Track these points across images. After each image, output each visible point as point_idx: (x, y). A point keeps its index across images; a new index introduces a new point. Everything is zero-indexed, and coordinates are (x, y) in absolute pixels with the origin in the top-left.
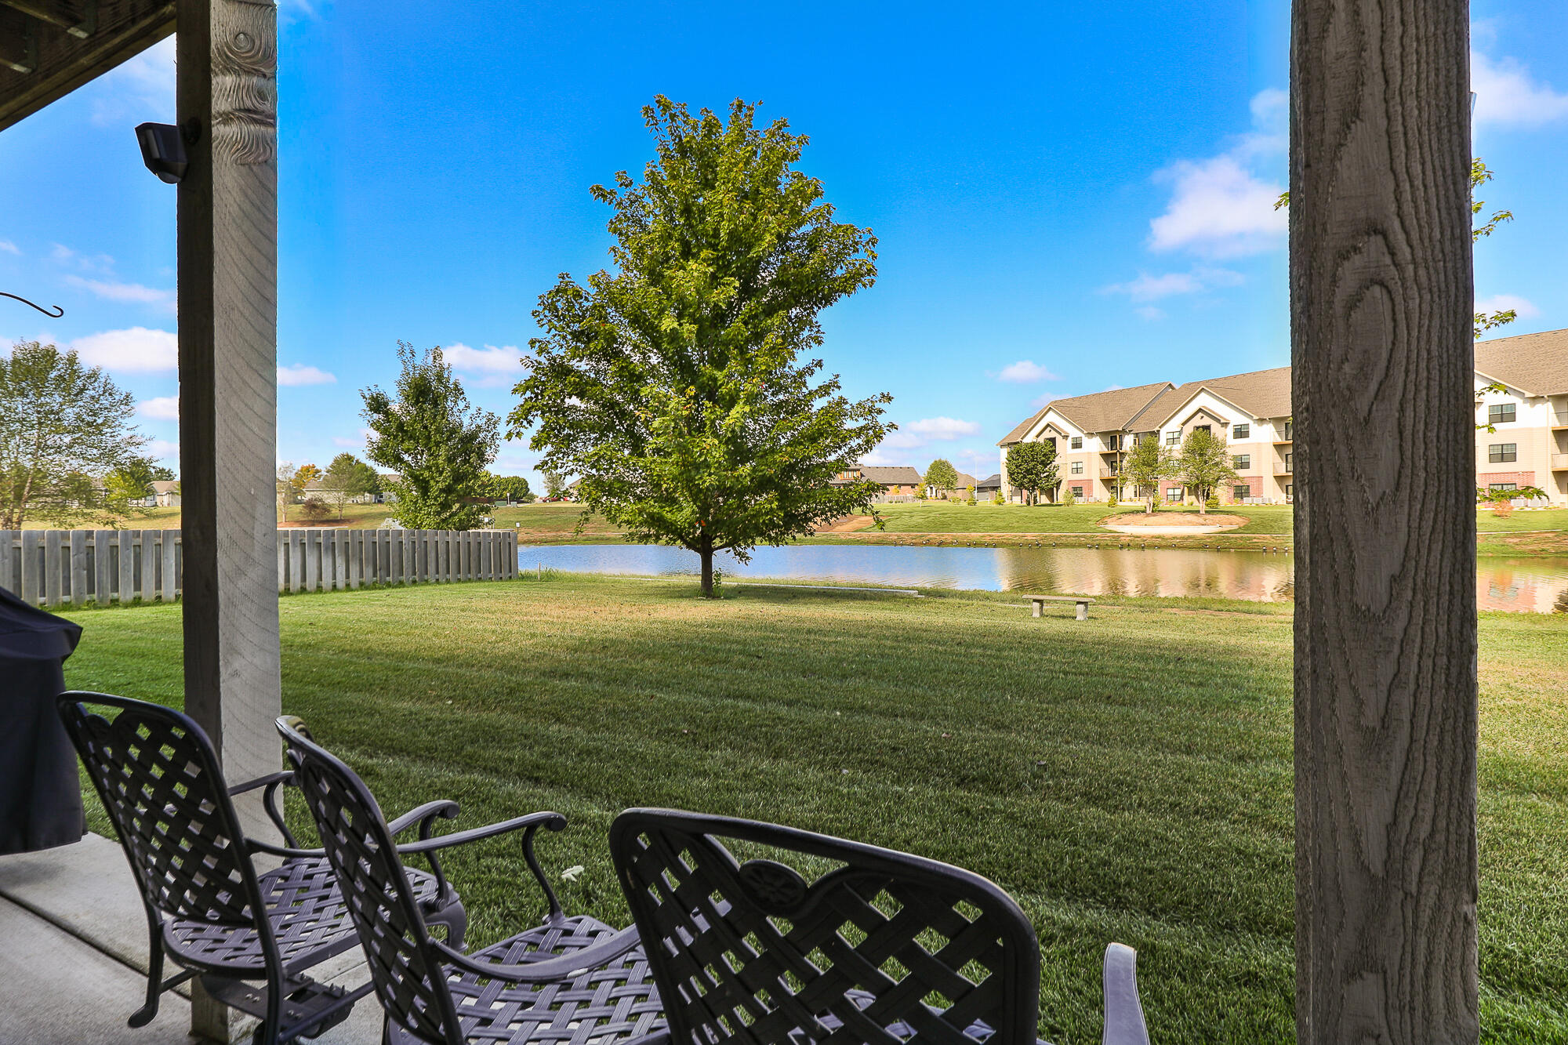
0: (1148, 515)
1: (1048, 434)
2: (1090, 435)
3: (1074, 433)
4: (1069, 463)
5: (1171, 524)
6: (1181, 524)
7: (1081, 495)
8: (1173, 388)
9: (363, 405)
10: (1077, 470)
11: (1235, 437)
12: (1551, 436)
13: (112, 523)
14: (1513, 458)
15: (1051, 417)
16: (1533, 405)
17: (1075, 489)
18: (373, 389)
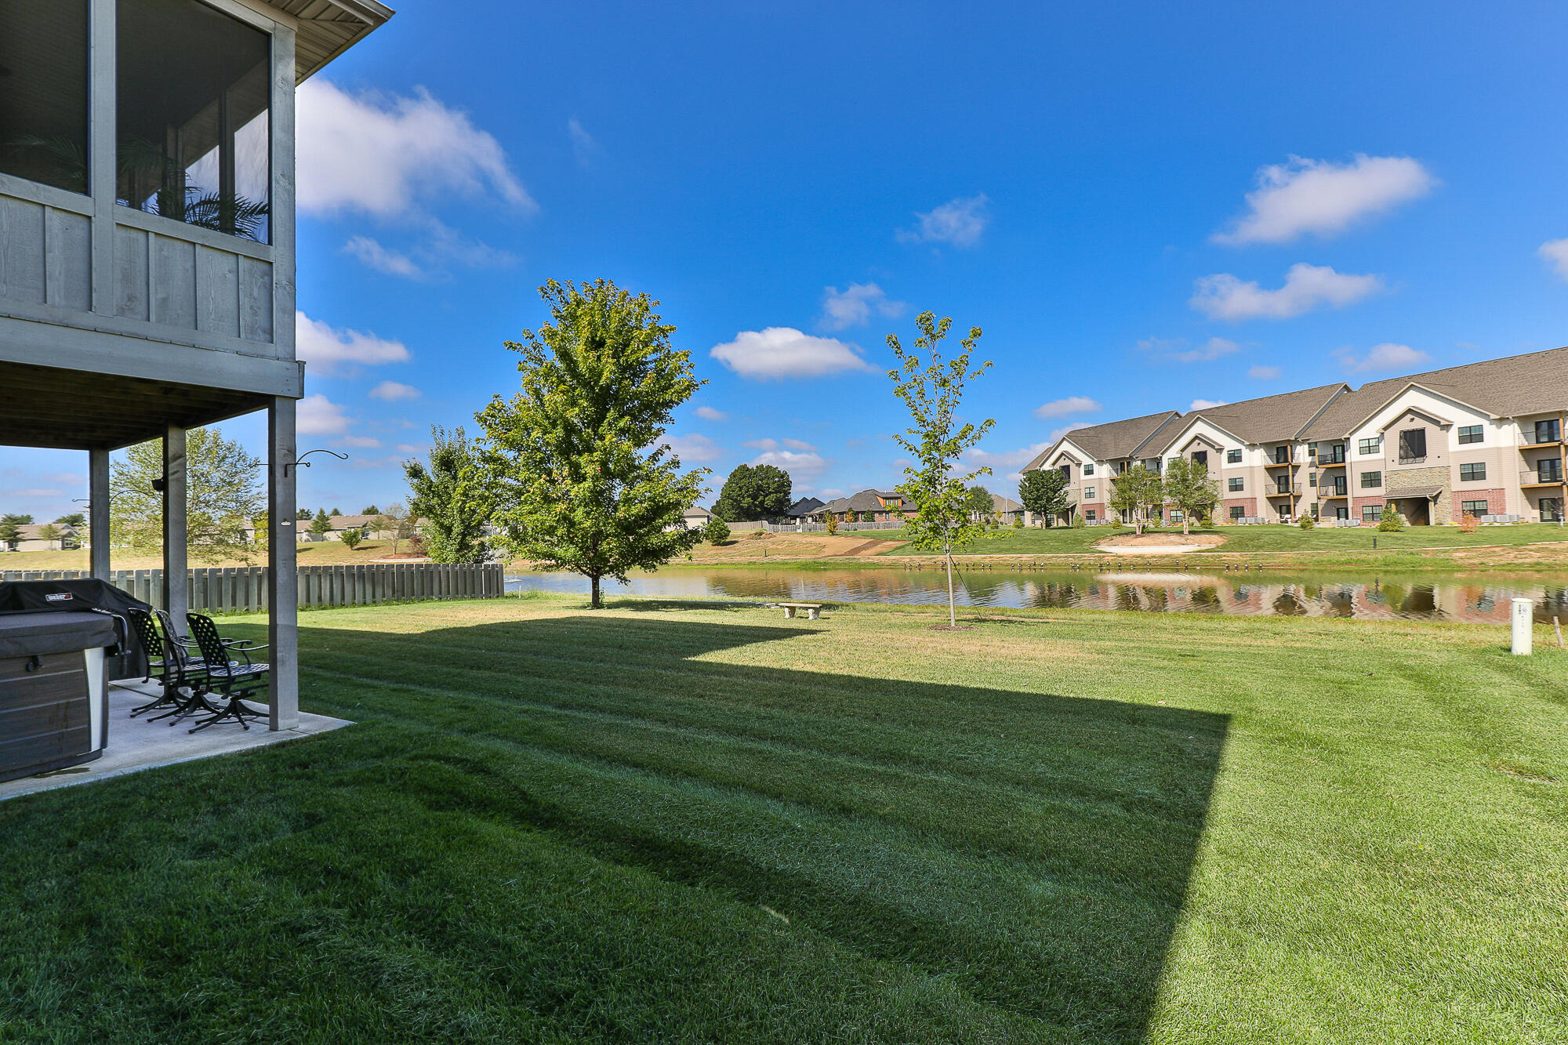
0: (1138, 536)
1: (1063, 462)
2: (1101, 462)
3: (1086, 460)
4: (1083, 488)
5: (1154, 544)
6: (1164, 544)
7: (1094, 518)
8: (1180, 417)
9: (405, 474)
10: (1090, 495)
11: (1230, 461)
12: (1517, 453)
13: (246, 560)
14: (1482, 476)
15: (1066, 446)
16: (1499, 427)
17: (1089, 512)
18: (412, 461)
